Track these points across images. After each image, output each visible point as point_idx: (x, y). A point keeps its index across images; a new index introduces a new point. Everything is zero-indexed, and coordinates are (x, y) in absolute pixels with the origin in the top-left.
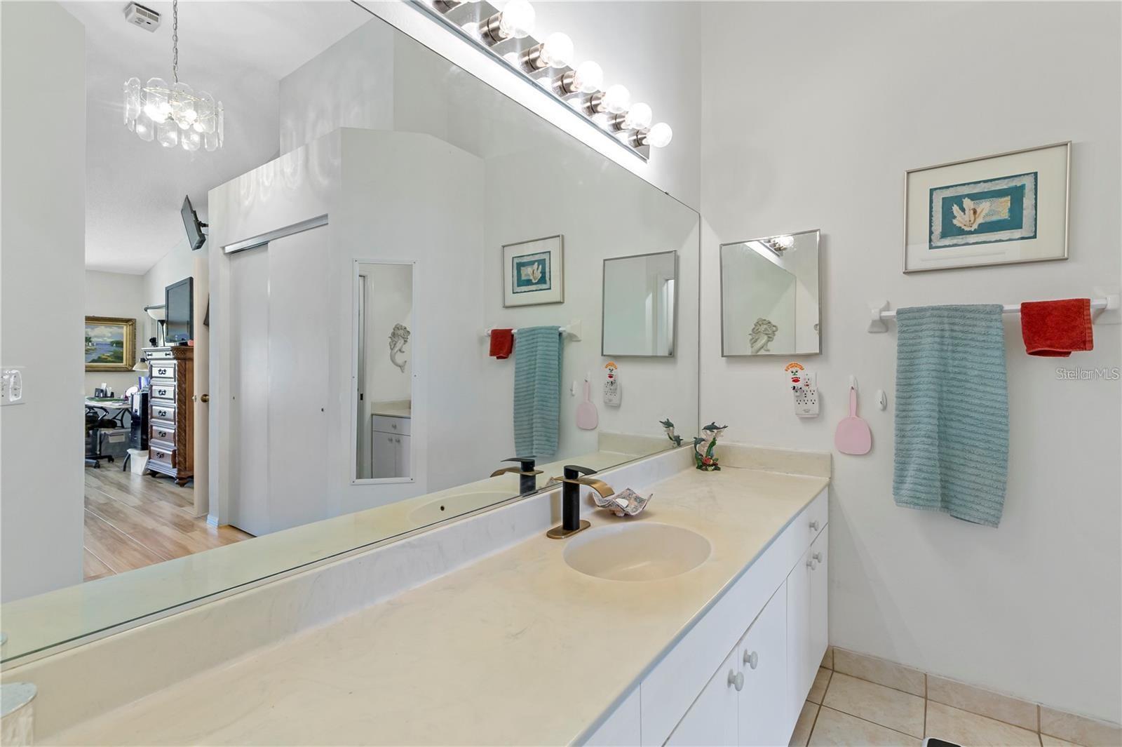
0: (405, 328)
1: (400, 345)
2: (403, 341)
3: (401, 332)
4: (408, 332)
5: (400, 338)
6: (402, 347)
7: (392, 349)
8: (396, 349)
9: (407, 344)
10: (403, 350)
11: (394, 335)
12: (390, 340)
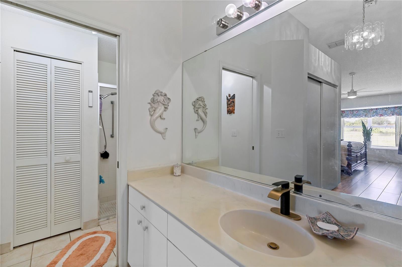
0: (165, 95)
1: (161, 112)
2: (163, 108)
3: (161, 98)
4: (169, 99)
5: (160, 104)
6: (162, 113)
7: (151, 116)
8: (157, 115)
9: (168, 111)
10: (164, 116)
11: (153, 101)
12: (149, 106)
